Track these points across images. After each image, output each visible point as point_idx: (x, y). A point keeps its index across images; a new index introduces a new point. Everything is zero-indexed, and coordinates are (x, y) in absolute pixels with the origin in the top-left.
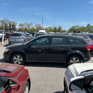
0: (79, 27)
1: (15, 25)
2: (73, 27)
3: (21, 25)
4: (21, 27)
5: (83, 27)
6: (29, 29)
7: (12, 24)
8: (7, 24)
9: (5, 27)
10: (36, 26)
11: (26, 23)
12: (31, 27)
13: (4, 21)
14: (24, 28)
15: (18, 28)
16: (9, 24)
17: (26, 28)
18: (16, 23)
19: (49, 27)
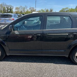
0: (68, 9)
1: (12, 9)
2: (63, 9)
3: (17, 8)
4: (17, 11)
5: (72, 8)
6: (24, 12)
7: (9, 7)
8: (5, 8)
9: (4, 10)
10: (30, 9)
11: (21, 7)
12: (26, 10)
13: (3, 5)
14: (20, 11)
15: (15, 11)
16: (7, 8)
17: (21, 11)
18: (13, 7)
19: (42, 10)
